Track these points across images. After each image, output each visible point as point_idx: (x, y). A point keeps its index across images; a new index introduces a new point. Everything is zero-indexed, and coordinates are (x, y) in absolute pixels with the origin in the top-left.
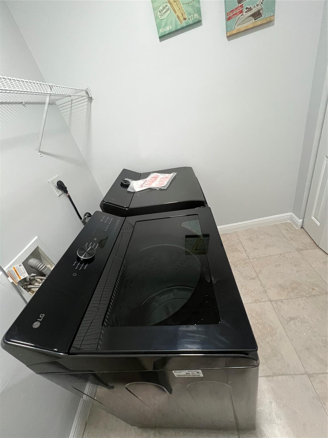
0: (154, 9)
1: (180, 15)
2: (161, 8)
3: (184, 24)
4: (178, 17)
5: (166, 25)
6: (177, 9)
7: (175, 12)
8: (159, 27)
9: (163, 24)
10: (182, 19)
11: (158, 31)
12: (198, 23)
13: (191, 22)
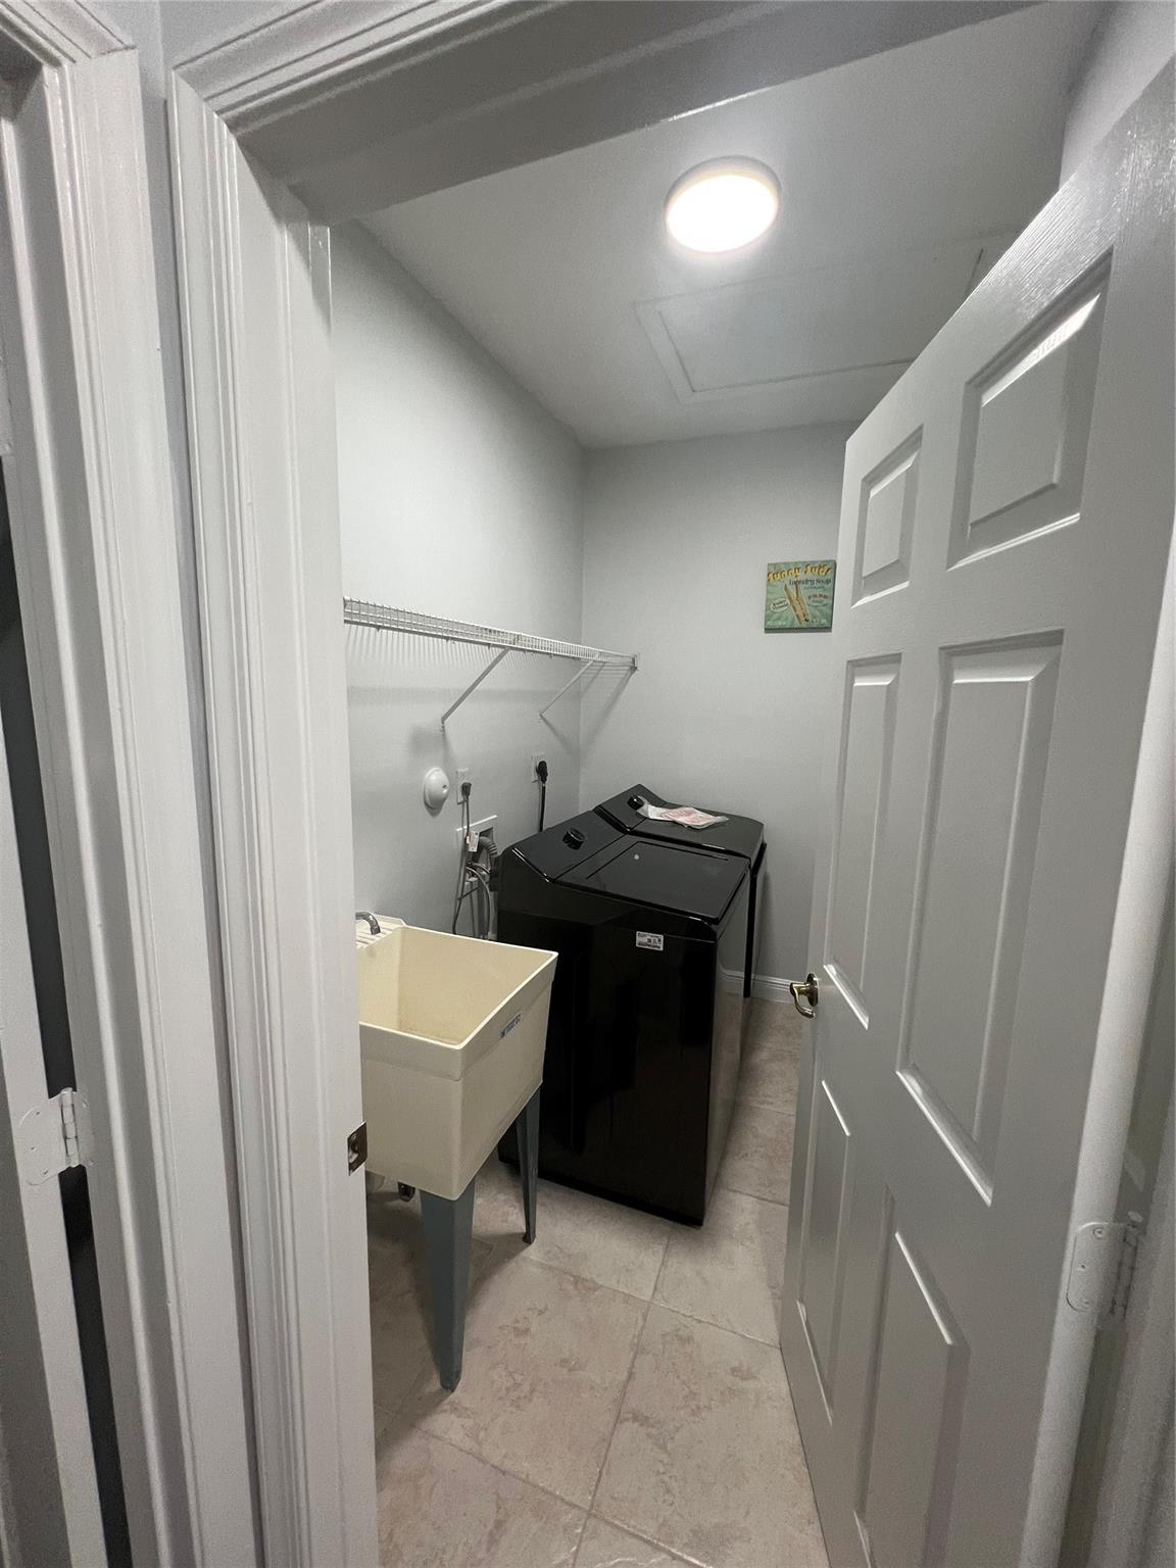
0: (767, 600)
1: (801, 614)
2: (777, 601)
3: (804, 624)
4: (797, 616)
5: (779, 619)
6: (798, 608)
7: (795, 610)
8: (767, 618)
9: (775, 617)
10: (803, 619)
11: (765, 623)
12: (827, 628)
13: (815, 626)
